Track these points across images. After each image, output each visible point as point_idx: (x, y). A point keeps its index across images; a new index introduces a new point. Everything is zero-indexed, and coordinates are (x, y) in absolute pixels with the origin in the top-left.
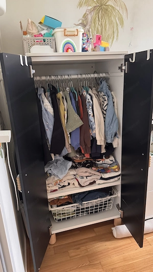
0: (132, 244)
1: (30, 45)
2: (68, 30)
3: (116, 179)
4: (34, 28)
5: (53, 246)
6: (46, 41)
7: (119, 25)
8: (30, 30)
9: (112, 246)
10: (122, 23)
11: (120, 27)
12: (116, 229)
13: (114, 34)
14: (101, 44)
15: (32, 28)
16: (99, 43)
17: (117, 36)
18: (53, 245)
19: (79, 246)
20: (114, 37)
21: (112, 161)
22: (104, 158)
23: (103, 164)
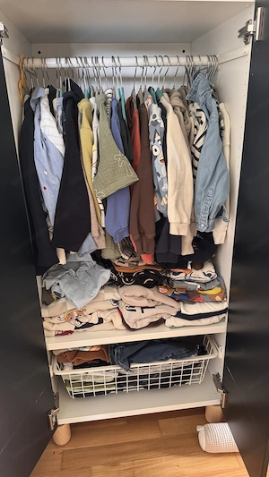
3: (215, 319)
5: (63, 449)
9: (193, 471)
18: (63, 446)
19: (117, 458)
21: (209, 275)
22: (189, 267)
23: (187, 281)
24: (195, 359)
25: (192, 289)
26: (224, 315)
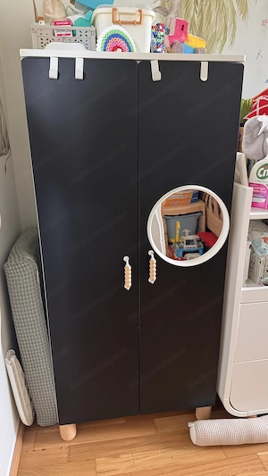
0: (225, 462)
1: (45, 41)
2: (120, 10)
4: (57, 9)
5: (67, 445)
6: (78, 34)
7: (238, 12)
8: (49, 12)
9: (185, 461)
10: (244, 10)
11: (239, 17)
13: (225, 33)
14: (187, 39)
15: (53, 9)
16: (183, 38)
17: (233, 36)
18: (70, 442)
19: (118, 451)
20: (225, 39)
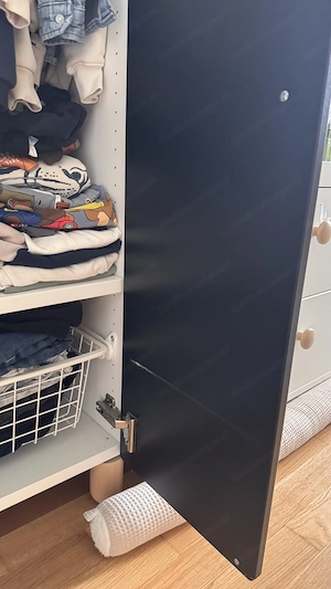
3: (100, 264)
12: (105, 513)
21: (76, 176)
22: (33, 152)
23: (30, 186)
24: (63, 366)
25: (45, 203)
26: (114, 256)
